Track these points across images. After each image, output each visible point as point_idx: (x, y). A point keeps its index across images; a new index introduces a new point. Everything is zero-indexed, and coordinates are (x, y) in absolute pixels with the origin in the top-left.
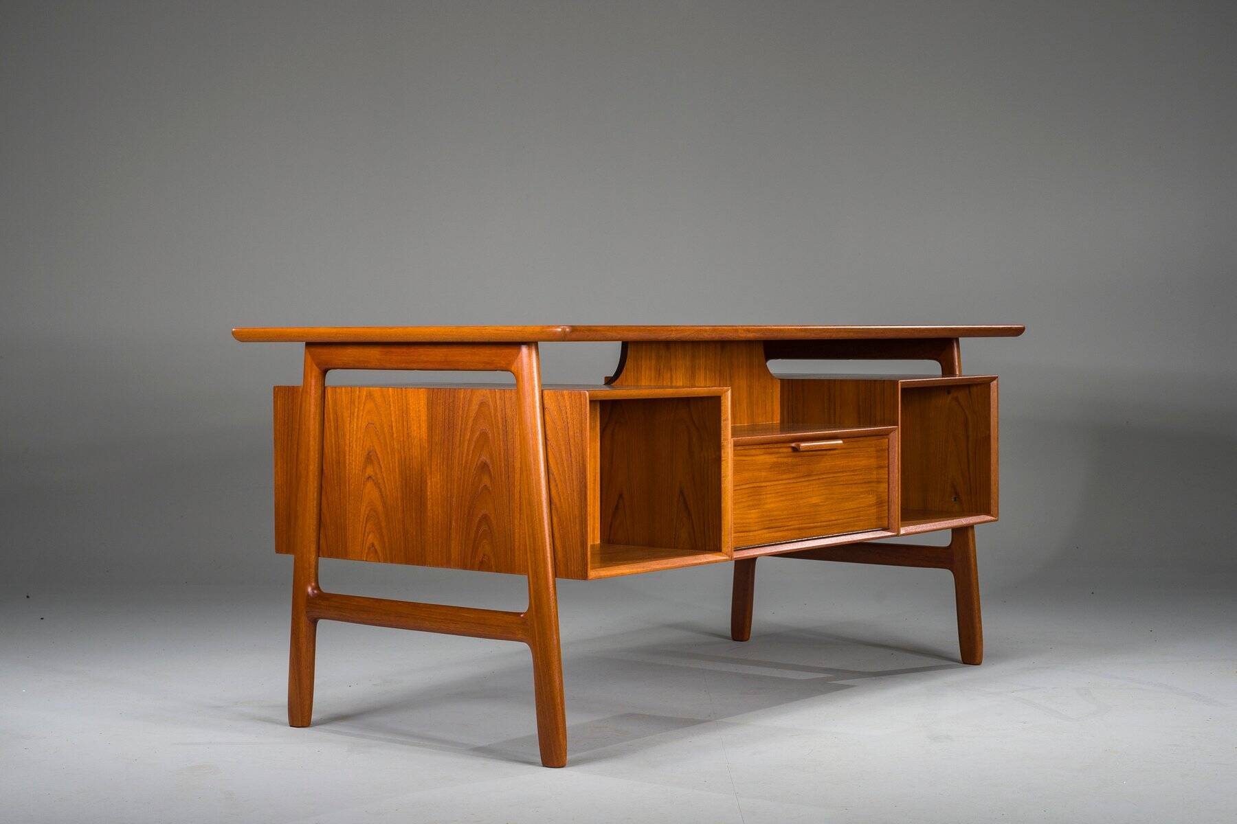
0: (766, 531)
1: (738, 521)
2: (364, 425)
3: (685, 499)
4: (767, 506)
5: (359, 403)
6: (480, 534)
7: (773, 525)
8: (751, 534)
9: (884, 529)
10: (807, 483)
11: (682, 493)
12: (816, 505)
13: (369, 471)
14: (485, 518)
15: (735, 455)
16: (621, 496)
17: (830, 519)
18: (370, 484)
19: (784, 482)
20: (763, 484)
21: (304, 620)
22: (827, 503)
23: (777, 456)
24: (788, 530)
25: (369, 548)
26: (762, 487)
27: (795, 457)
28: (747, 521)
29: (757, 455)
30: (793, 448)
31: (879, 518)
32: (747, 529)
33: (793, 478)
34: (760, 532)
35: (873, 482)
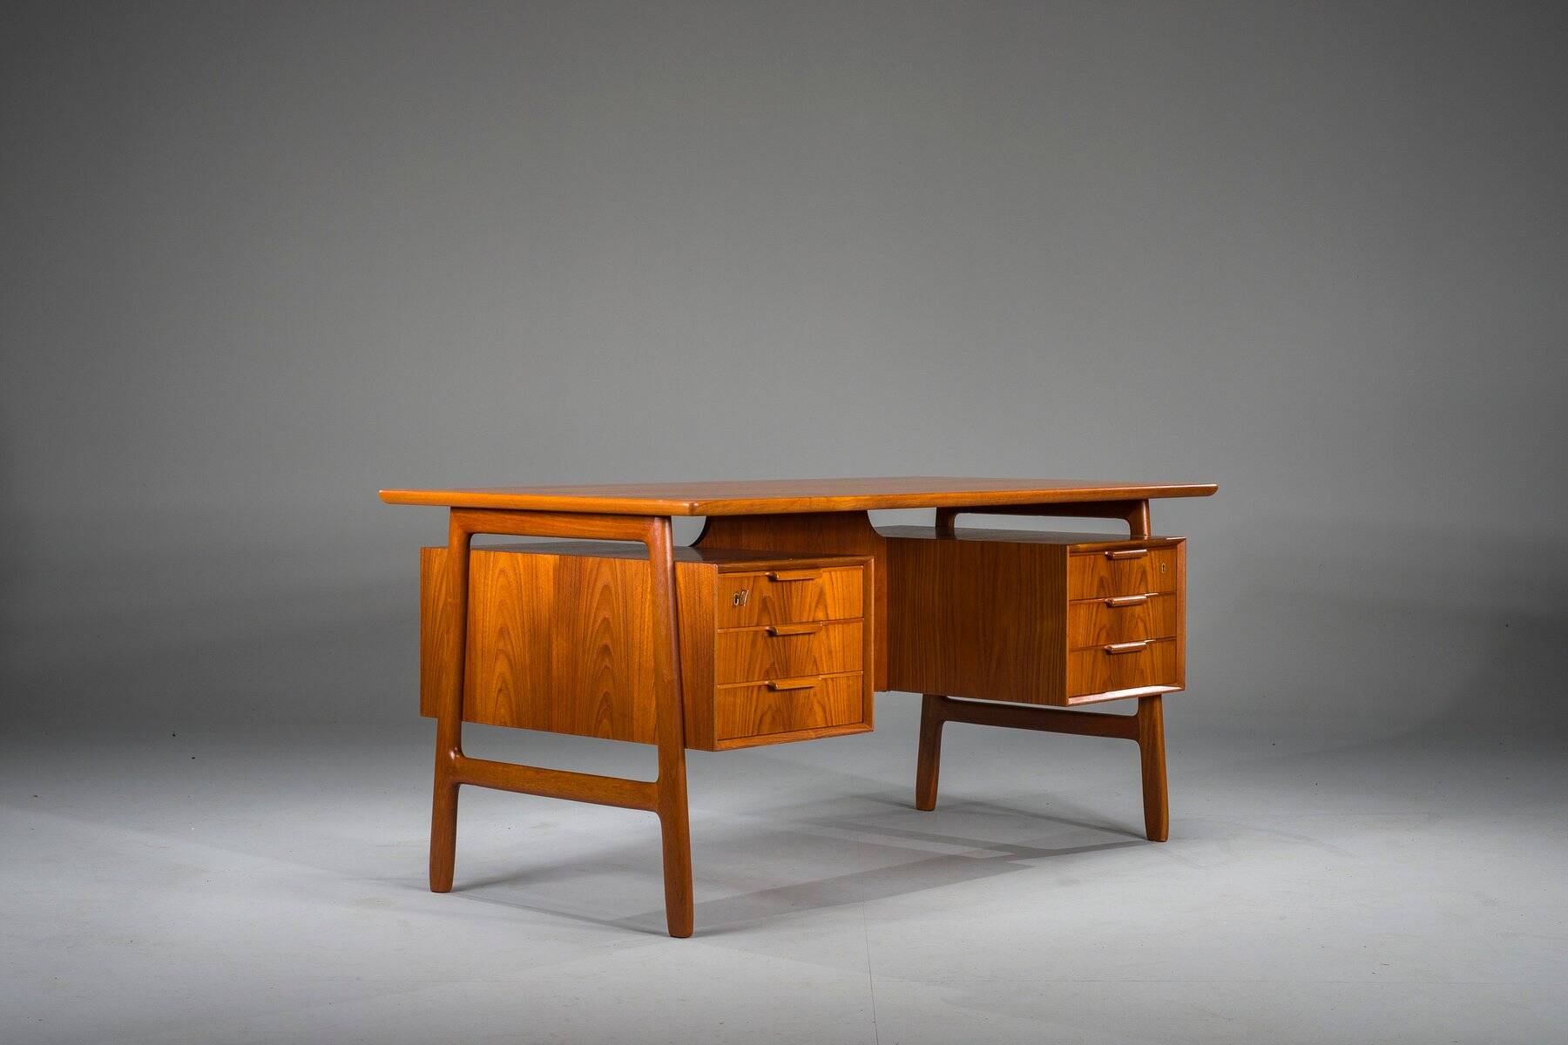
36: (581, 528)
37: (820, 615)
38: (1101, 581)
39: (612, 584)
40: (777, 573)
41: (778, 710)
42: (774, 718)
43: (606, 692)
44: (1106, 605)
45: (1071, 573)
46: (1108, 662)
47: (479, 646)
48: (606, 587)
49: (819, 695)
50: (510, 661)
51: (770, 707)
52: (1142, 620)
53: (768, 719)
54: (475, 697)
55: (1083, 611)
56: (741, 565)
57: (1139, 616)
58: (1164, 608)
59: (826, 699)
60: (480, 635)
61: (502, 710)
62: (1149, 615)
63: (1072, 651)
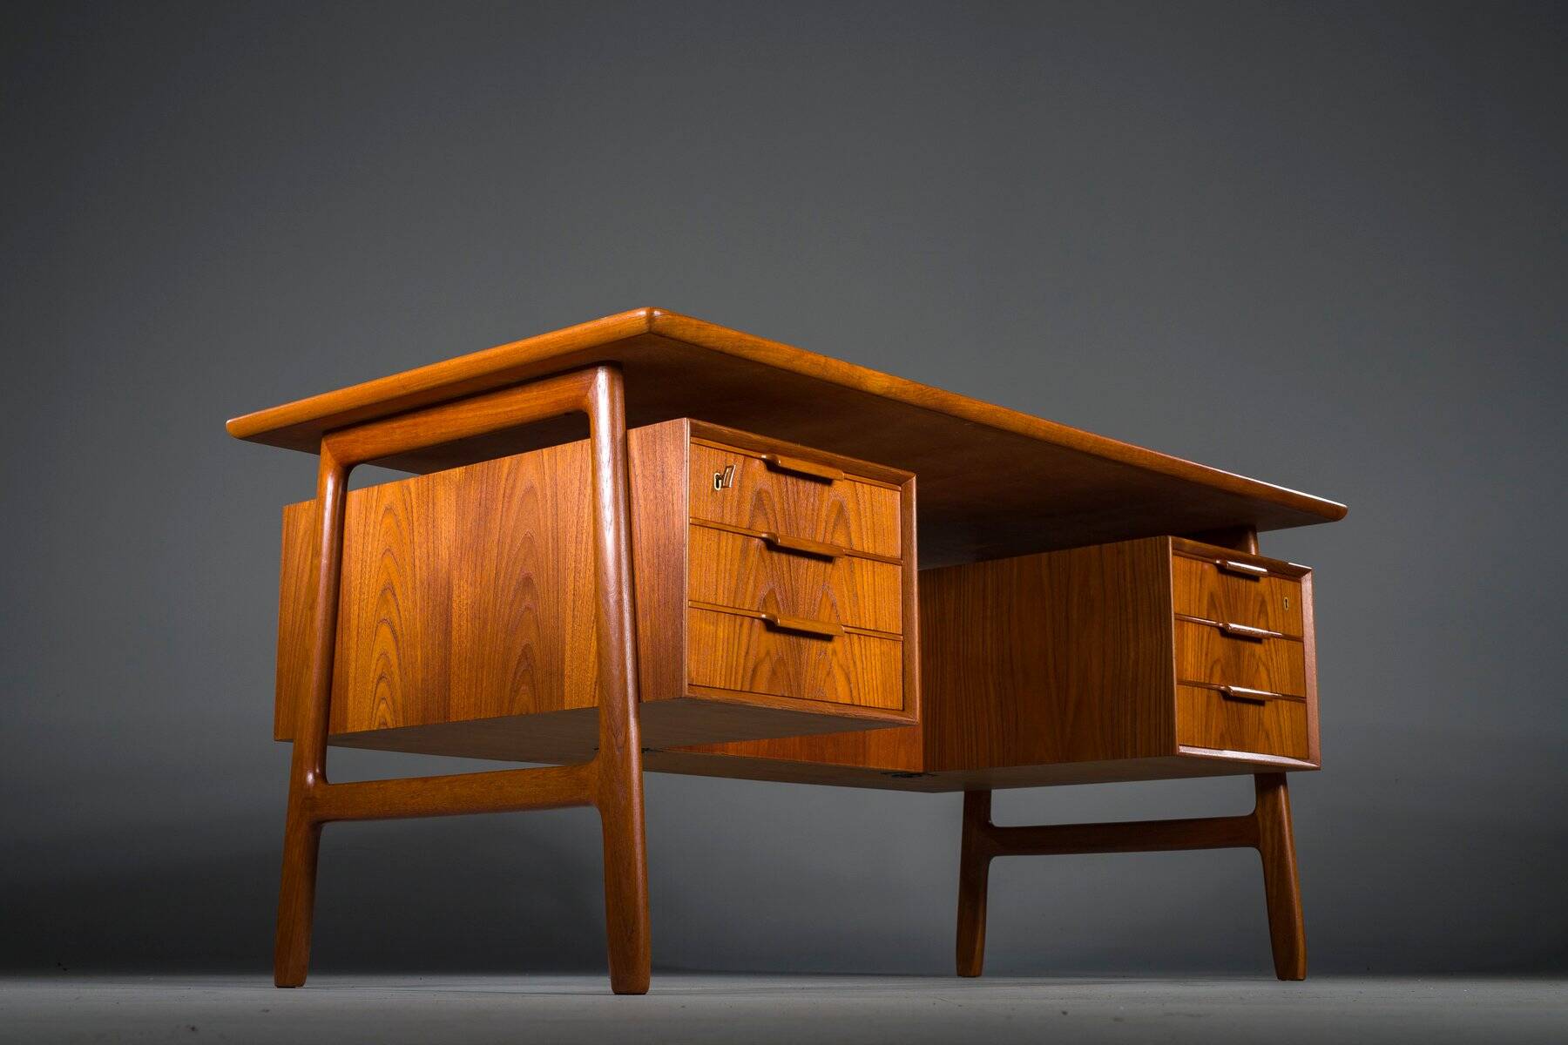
36: (494, 411)
37: (841, 540)
38: (1212, 596)
39: (537, 485)
40: (779, 456)
41: (781, 661)
42: (774, 673)
43: (527, 645)
44: (1217, 632)
45: (1174, 576)
46: (1225, 710)
47: (354, 622)
48: (530, 490)
49: (840, 655)
50: (393, 631)
51: (768, 653)
52: (1264, 665)
53: (765, 669)
54: (346, 697)
55: (1190, 630)
56: (726, 430)
57: (1260, 657)
58: (1289, 657)
59: (851, 666)
60: (356, 607)
61: (383, 706)
62: (1272, 660)
63: (1181, 682)
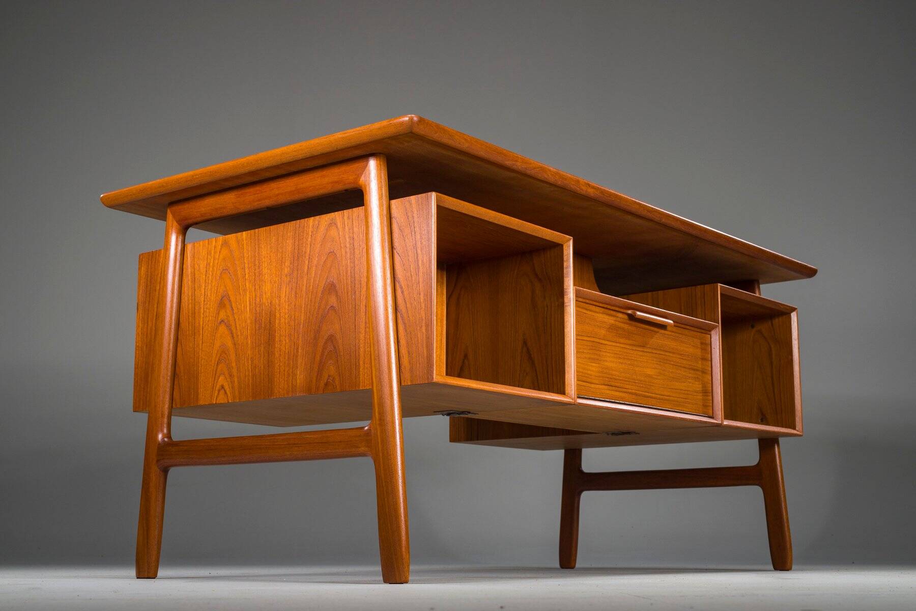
0: (606, 387)
1: (581, 370)
2: (219, 273)
3: (528, 349)
4: (606, 364)
5: (215, 253)
6: (326, 354)
7: (613, 384)
8: (593, 386)
9: (709, 417)
10: (641, 353)
11: (525, 343)
12: (650, 376)
13: (222, 315)
14: (331, 338)
15: (577, 306)
16: (466, 356)
17: (662, 393)
18: (222, 329)
19: (622, 346)
20: (603, 342)
21: (155, 470)
22: (659, 377)
23: (615, 319)
24: (626, 392)
25: (219, 391)
26: (602, 344)
27: (630, 324)
28: (589, 372)
29: (597, 313)
30: (629, 315)
31: (705, 406)
32: (589, 380)
33: (630, 345)
34: (601, 387)
35: (697, 370)
